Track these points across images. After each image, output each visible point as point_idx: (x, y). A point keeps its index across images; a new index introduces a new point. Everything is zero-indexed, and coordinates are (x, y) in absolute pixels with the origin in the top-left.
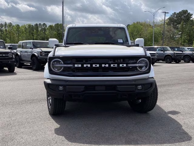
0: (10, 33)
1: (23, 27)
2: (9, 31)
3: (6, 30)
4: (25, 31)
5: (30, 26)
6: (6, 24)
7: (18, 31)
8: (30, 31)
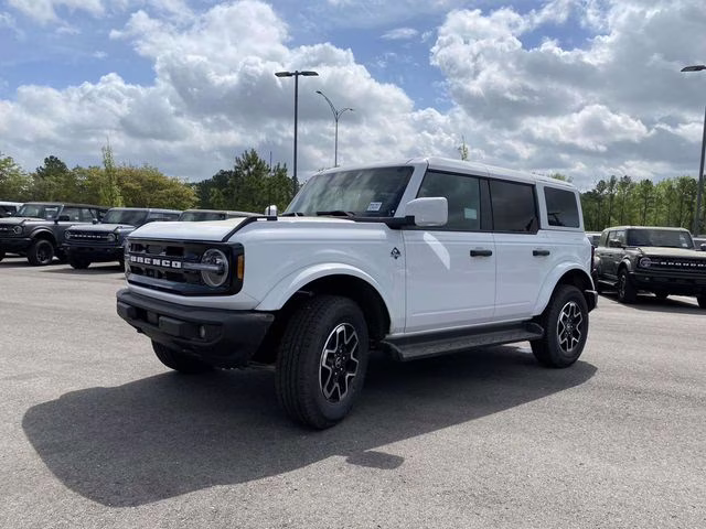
0: (622, 203)
1: (664, 186)
2: (619, 198)
3: (612, 196)
4: (668, 196)
5: (684, 182)
6: (613, 182)
7: (646, 199)
8: (682, 198)
